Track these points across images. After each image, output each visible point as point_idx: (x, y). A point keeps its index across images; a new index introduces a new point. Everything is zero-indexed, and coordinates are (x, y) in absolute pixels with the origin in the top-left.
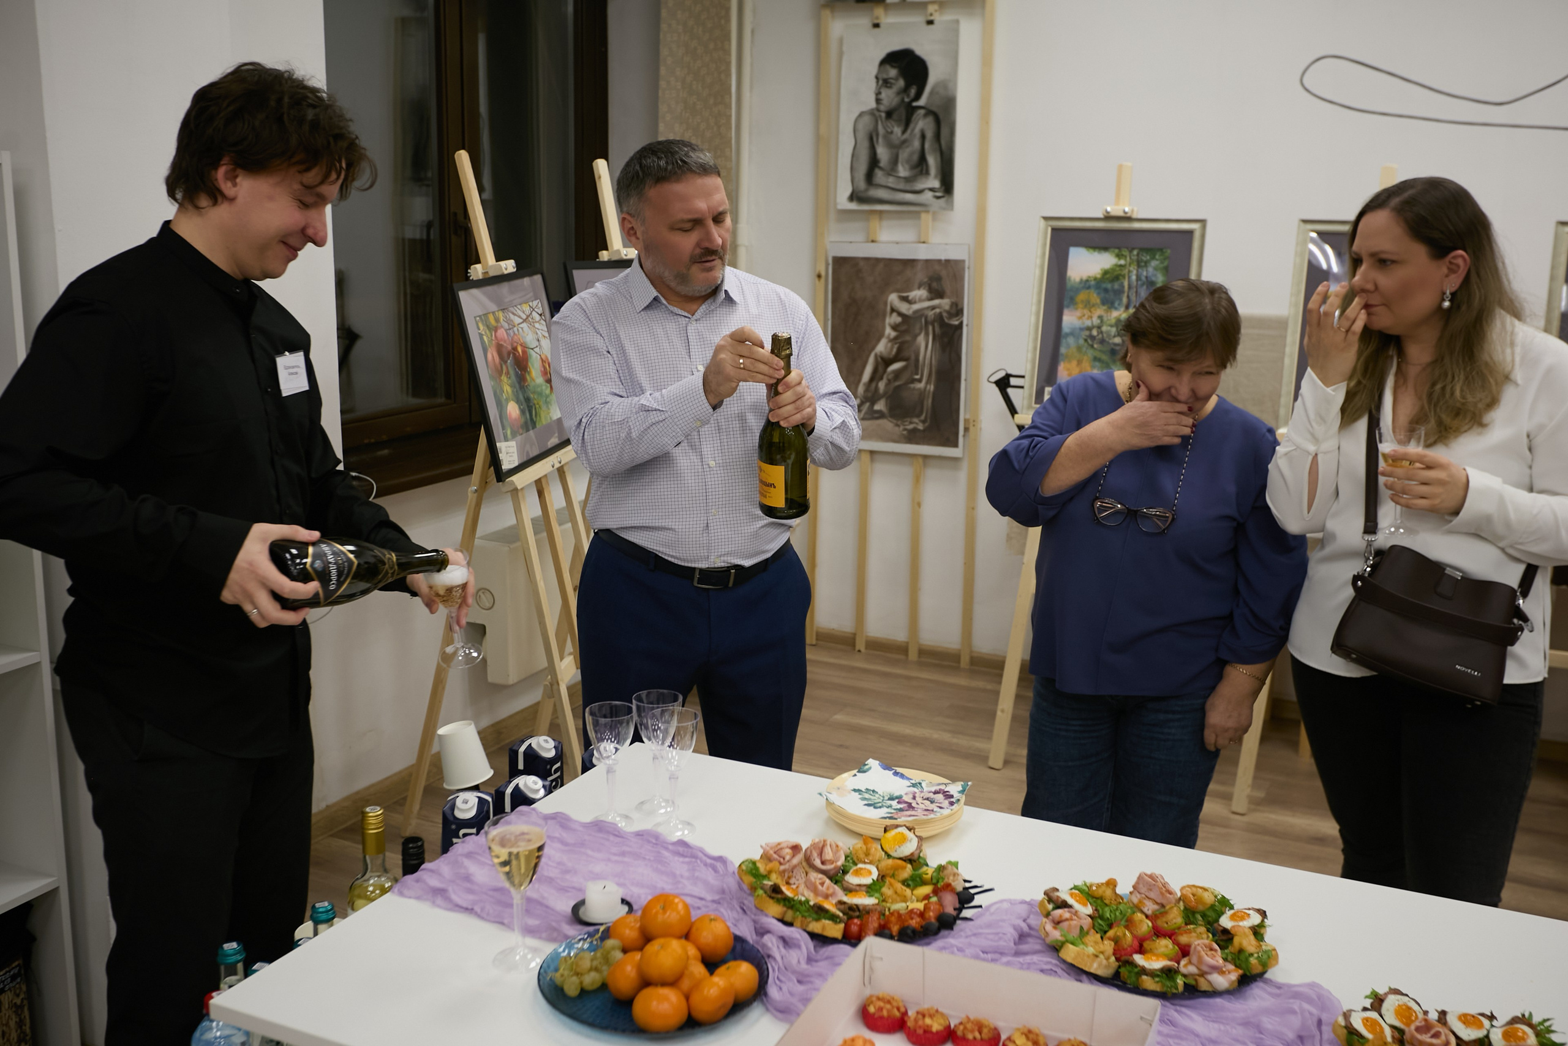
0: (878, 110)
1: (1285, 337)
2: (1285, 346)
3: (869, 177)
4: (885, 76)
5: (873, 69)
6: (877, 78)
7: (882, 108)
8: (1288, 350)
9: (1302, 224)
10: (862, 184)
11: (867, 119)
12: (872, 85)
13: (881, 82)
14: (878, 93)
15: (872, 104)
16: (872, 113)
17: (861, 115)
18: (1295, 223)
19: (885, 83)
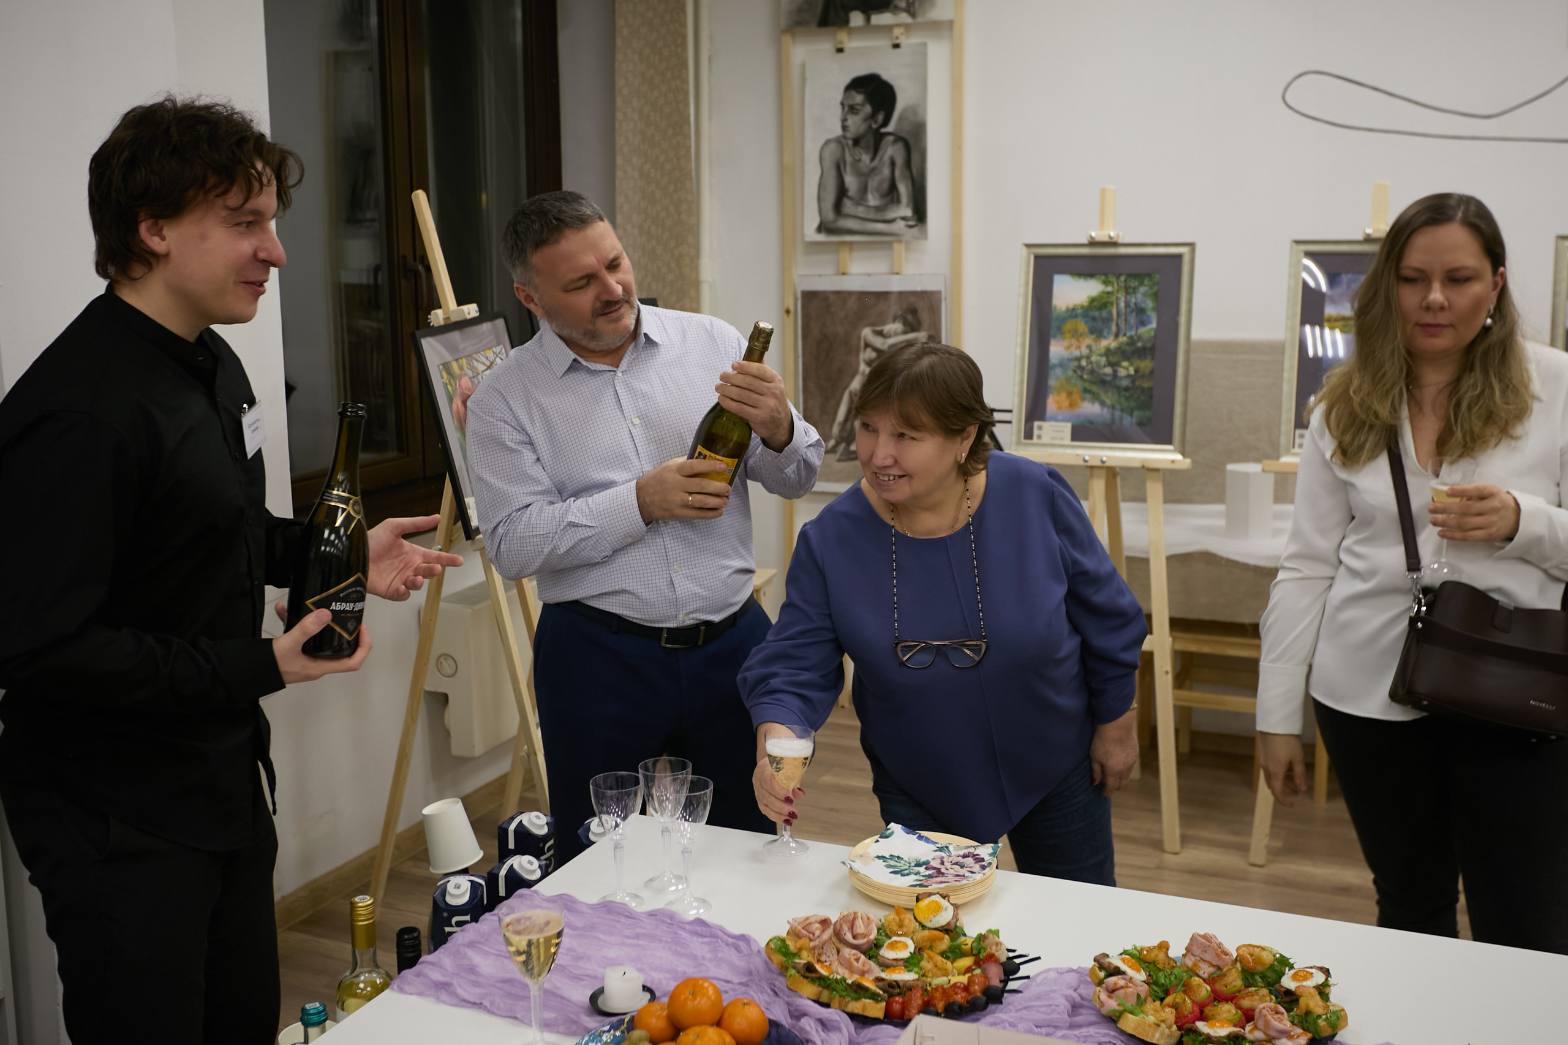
0: (844, 137)
1: (1282, 362)
2: (1282, 370)
3: (838, 207)
4: (851, 102)
5: (838, 95)
6: (842, 104)
7: (849, 135)
8: (1286, 375)
9: (1294, 245)
10: (830, 215)
11: (833, 147)
12: (838, 111)
13: (846, 109)
14: (844, 120)
15: (838, 131)
16: (838, 140)
17: (827, 143)
18: (1287, 244)
19: (851, 109)
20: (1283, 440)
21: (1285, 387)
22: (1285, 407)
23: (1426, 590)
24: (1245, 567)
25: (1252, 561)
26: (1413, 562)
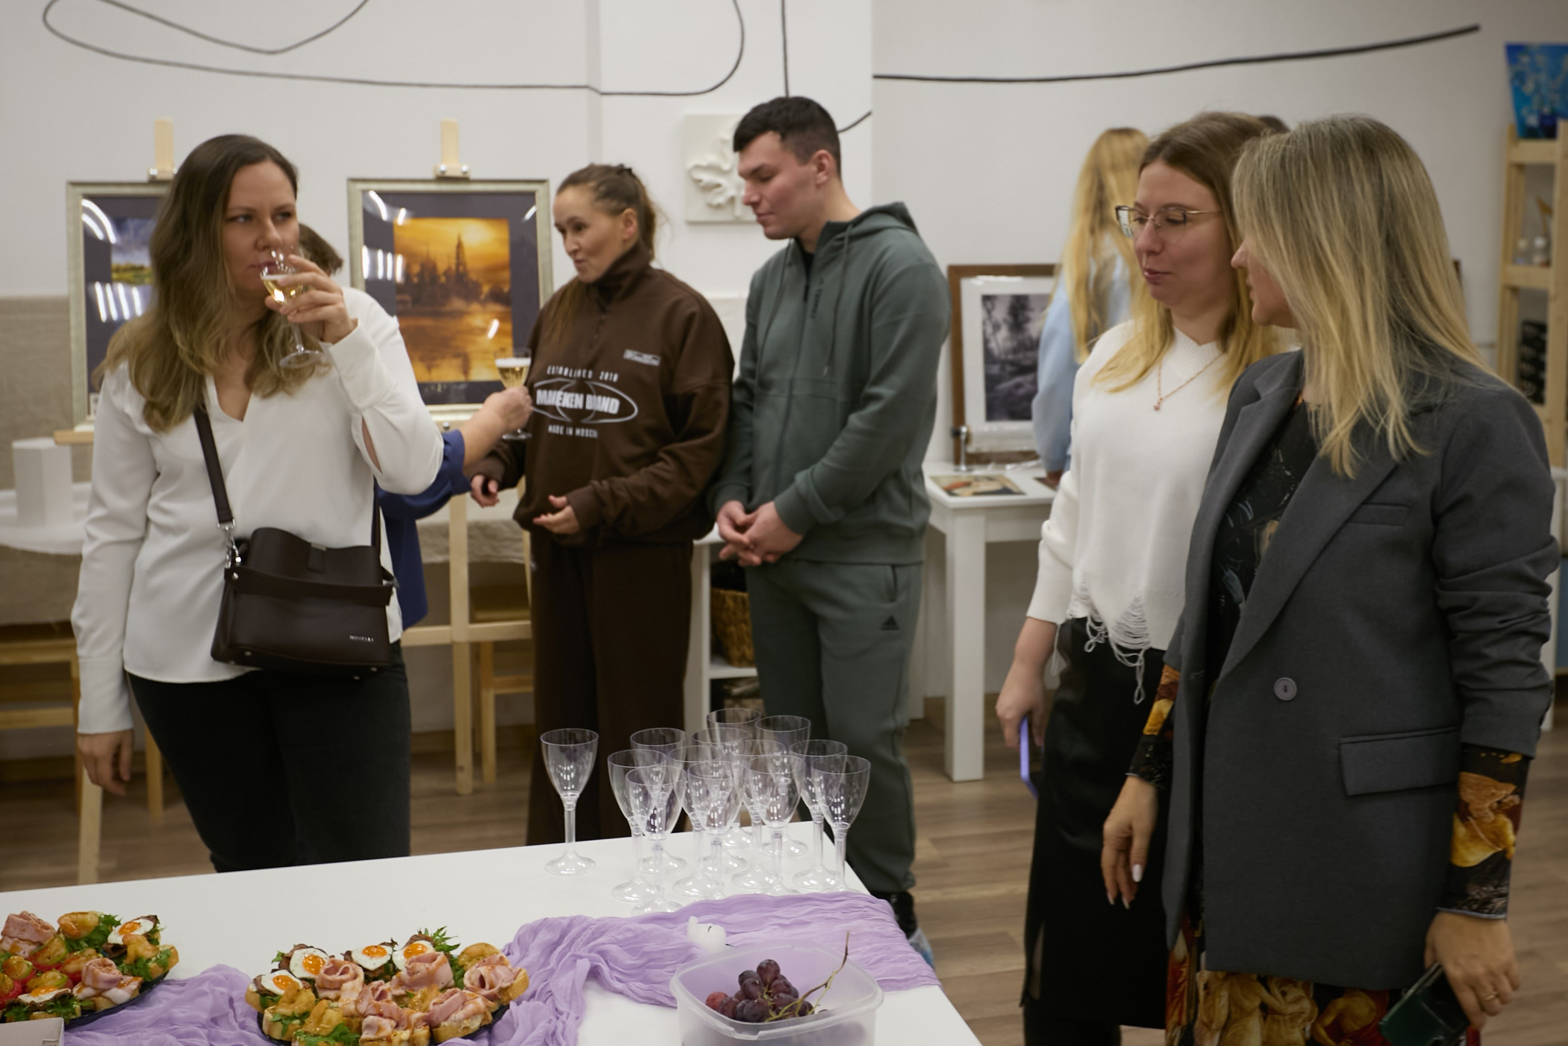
1: (68, 321)
2: (69, 329)
8: (73, 334)
9: (71, 189)
18: (62, 187)
20: (76, 406)
21: (74, 347)
22: (74, 370)
23: (239, 542)
24: (45, 557)
25: (52, 550)
26: (224, 513)
